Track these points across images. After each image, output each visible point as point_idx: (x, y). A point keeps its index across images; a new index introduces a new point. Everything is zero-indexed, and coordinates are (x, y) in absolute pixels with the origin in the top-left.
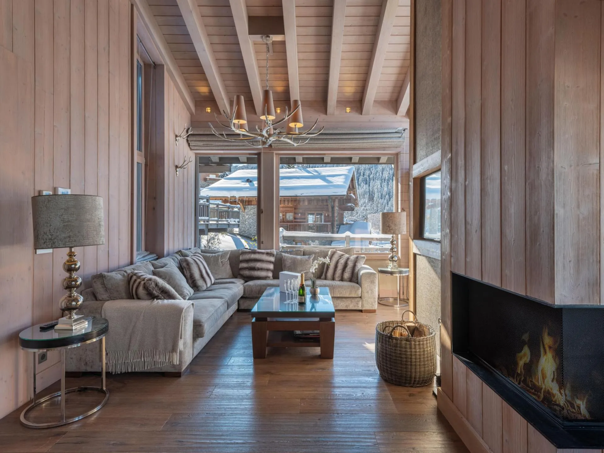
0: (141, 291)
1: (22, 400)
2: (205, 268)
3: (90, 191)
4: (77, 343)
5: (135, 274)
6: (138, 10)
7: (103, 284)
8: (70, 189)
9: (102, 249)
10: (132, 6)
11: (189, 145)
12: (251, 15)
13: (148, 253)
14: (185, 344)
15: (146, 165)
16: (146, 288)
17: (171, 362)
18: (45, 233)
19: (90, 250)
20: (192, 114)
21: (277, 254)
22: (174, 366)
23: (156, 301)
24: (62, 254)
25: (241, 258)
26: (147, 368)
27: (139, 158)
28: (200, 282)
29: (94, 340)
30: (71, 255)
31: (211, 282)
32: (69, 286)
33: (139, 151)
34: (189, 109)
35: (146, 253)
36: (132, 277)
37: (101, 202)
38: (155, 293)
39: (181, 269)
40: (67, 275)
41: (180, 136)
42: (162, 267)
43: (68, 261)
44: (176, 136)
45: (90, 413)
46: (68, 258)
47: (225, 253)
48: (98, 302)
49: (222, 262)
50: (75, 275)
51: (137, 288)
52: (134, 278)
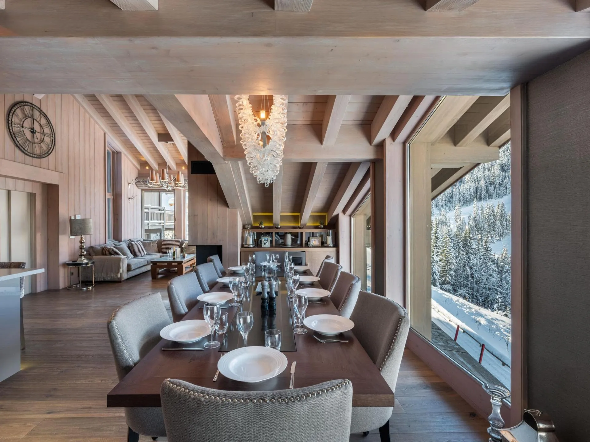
0: (107, 252)
1: (67, 285)
2: (141, 247)
3: (87, 217)
4: (84, 265)
5: (106, 247)
6: (107, 134)
7: (93, 250)
8: (80, 214)
9: (93, 236)
10: (105, 133)
11: (137, 186)
12: (159, 133)
13: (115, 240)
14: (123, 271)
15: (113, 199)
16: (108, 251)
17: (117, 276)
18: (74, 231)
19: (88, 236)
20: (138, 170)
21: (181, 242)
22: (118, 278)
23: (112, 256)
24: (78, 238)
25: (163, 243)
26: (109, 279)
27: (109, 196)
28: (138, 253)
29: (90, 265)
30: (82, 238)
31: (144, 254)
32: (81, 248)
33: (109, 193)
34: (136, 168)
35: (114, 240)
36: (104, 248)
37: (91, 221)
38: (112, 253)
39: (129, 247)
40: (81, 244)
41: (131, 184)
42: (119, 245)
43: (81, 240)
44: (129, 183)
45: (89, 288)
46: (81, 239)
47: (155, 241)
48: (91, 257)
49: (152, 245)
50: (83, 244)
51: (106, 251)
52: (105, 248)
